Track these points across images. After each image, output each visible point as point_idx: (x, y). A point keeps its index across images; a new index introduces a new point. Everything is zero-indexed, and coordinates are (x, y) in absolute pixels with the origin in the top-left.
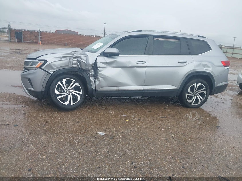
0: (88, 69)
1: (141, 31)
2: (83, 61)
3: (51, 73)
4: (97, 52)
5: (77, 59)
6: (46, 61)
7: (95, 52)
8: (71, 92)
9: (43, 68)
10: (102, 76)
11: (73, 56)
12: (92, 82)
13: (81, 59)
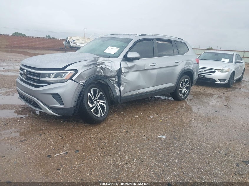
0: (112, 76)
1: (145, 35)
2: (107, 67)
3: (82, 84)
4: (119, 57)
5: (101, 65)
6: (76, 71)
7: (117, 57)
8: (98, 103)
9: (74, 79)
10: (126, 82)
11: (96, 63)
12: (117, 88)
13: (106, 65)
